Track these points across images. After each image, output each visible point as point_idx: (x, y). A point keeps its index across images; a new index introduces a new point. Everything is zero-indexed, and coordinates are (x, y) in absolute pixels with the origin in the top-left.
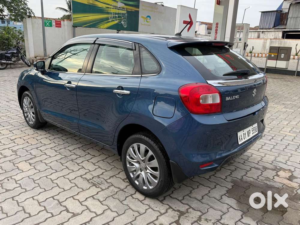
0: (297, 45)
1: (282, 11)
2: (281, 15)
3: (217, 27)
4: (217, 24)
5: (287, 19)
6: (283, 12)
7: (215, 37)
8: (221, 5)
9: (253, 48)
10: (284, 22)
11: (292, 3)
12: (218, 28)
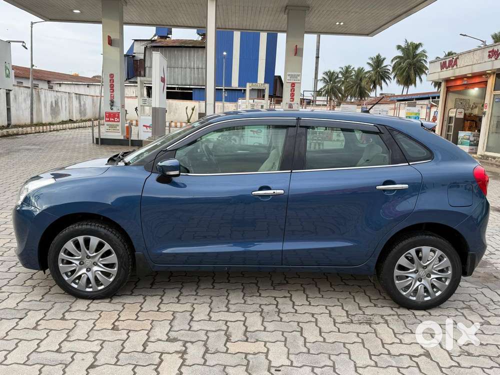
0: (187, 108)
1: (134, 56)
2: (135, 62)
3: (112, 80)
4: (112, 76)
5: (145, 69)
6: (135, 59)
7: (111, 97)
8: (113, 46)
9: (126, 112)
10: (140, 72)
11: (147, 47)
12: (113, 82)
